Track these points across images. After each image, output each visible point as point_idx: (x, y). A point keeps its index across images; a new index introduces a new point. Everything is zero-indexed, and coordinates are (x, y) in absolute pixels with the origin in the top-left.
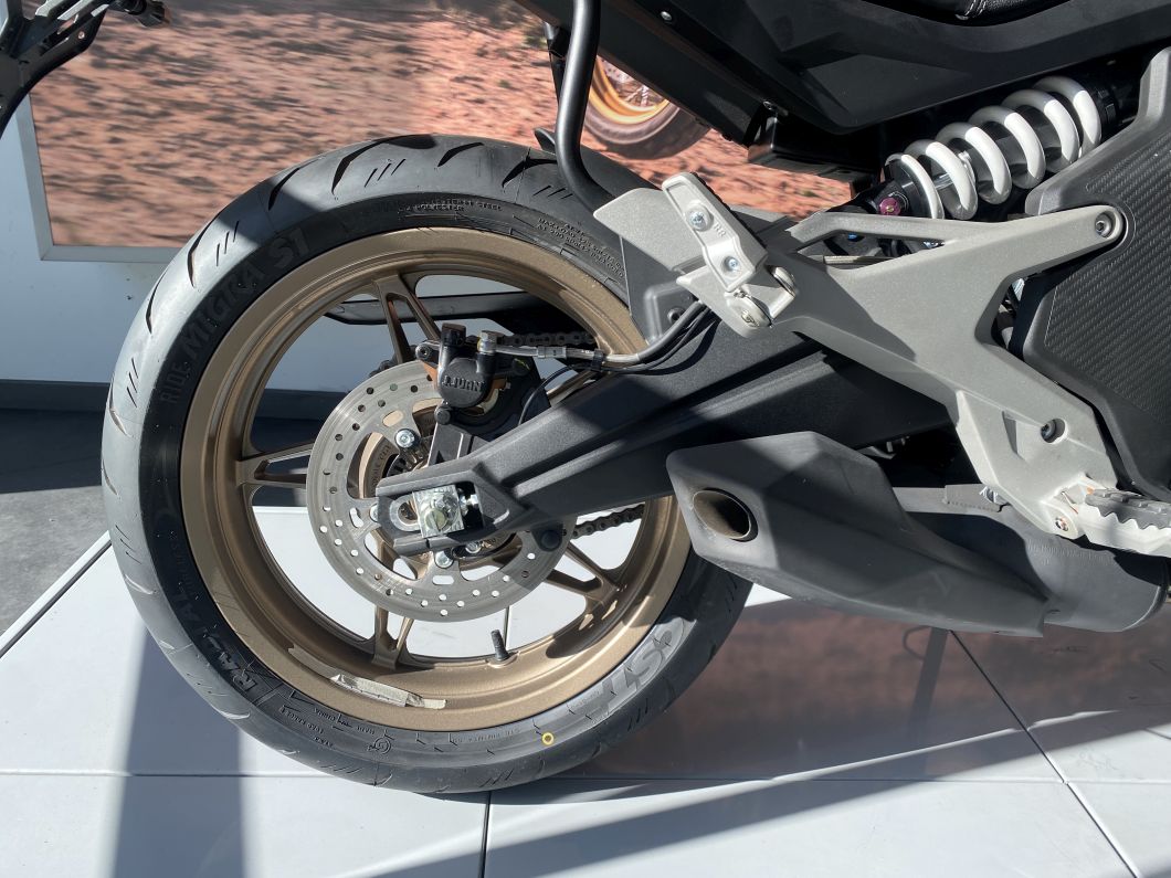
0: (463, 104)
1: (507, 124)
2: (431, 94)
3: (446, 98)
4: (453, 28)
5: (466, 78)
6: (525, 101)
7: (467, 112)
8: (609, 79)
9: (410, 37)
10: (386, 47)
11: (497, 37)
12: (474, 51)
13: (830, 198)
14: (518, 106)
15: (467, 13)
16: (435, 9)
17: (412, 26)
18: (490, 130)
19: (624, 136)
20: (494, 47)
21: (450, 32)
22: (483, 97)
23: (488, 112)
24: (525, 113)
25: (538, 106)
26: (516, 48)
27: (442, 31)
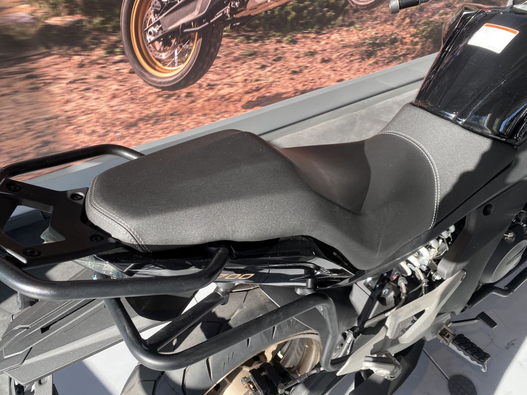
0: (78, 93)
1: (106, 95)
2: (57, 94)
3: (67, 93)
4: (59, 58)
5: (76, 80)
6: (113, 82)
7: (81, 96)
8: (157, 59)
9: (33, 69)
10: (20, 78)
11: (88, 55)
12: (77, 66)
13: (265, 79)
14: (111, 85)
15: (66, 47)
16: (45, 50)
17: (33, 63)
18: (97, 100)
19: (169, 82)
20: (88, 61)
21: (59, 60)
22: (88, 87)
23: (94, 93)
24: (115, 87)
25: (121, 82)
26: (101, 58)
27: (53, 61)
